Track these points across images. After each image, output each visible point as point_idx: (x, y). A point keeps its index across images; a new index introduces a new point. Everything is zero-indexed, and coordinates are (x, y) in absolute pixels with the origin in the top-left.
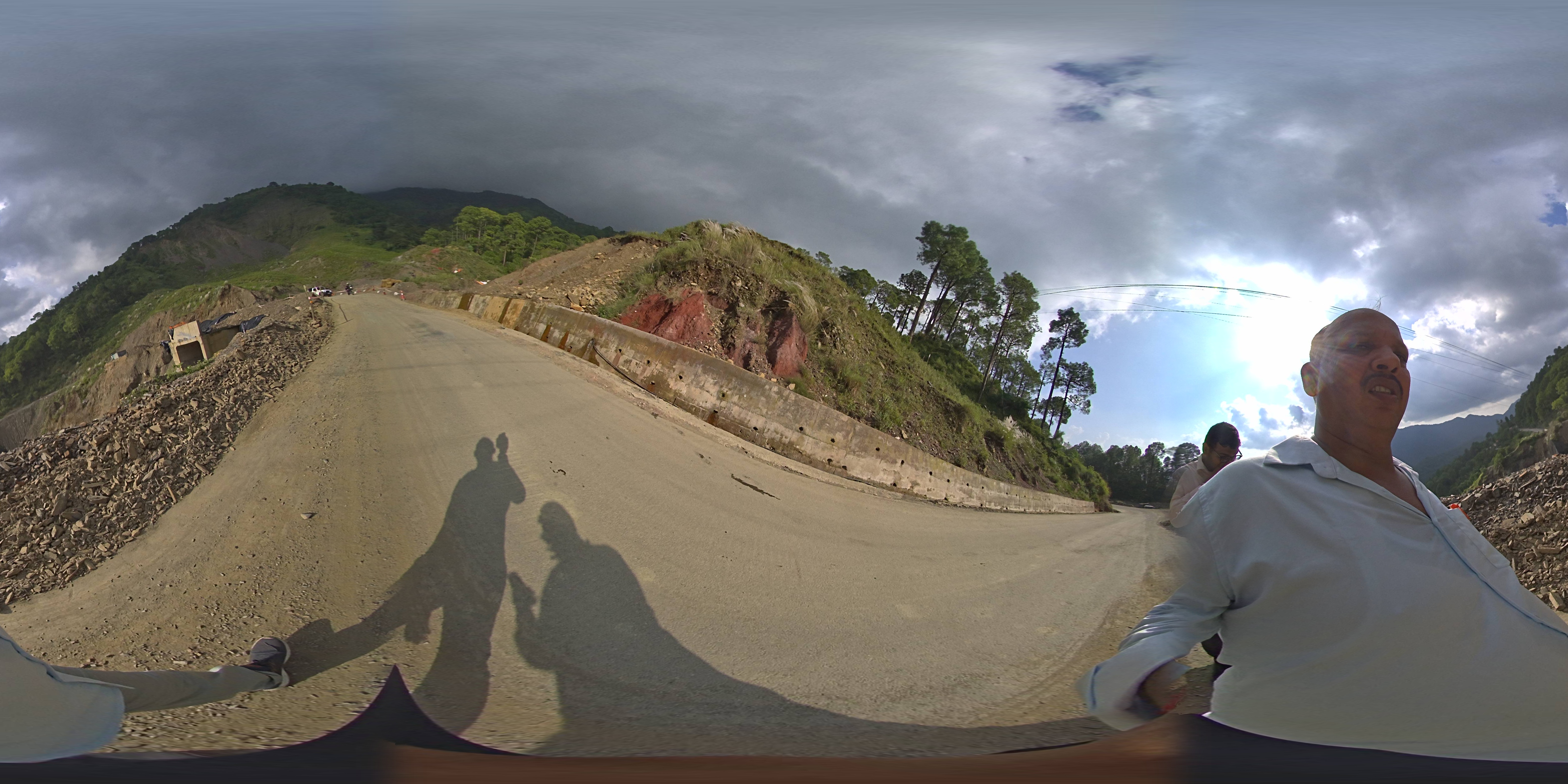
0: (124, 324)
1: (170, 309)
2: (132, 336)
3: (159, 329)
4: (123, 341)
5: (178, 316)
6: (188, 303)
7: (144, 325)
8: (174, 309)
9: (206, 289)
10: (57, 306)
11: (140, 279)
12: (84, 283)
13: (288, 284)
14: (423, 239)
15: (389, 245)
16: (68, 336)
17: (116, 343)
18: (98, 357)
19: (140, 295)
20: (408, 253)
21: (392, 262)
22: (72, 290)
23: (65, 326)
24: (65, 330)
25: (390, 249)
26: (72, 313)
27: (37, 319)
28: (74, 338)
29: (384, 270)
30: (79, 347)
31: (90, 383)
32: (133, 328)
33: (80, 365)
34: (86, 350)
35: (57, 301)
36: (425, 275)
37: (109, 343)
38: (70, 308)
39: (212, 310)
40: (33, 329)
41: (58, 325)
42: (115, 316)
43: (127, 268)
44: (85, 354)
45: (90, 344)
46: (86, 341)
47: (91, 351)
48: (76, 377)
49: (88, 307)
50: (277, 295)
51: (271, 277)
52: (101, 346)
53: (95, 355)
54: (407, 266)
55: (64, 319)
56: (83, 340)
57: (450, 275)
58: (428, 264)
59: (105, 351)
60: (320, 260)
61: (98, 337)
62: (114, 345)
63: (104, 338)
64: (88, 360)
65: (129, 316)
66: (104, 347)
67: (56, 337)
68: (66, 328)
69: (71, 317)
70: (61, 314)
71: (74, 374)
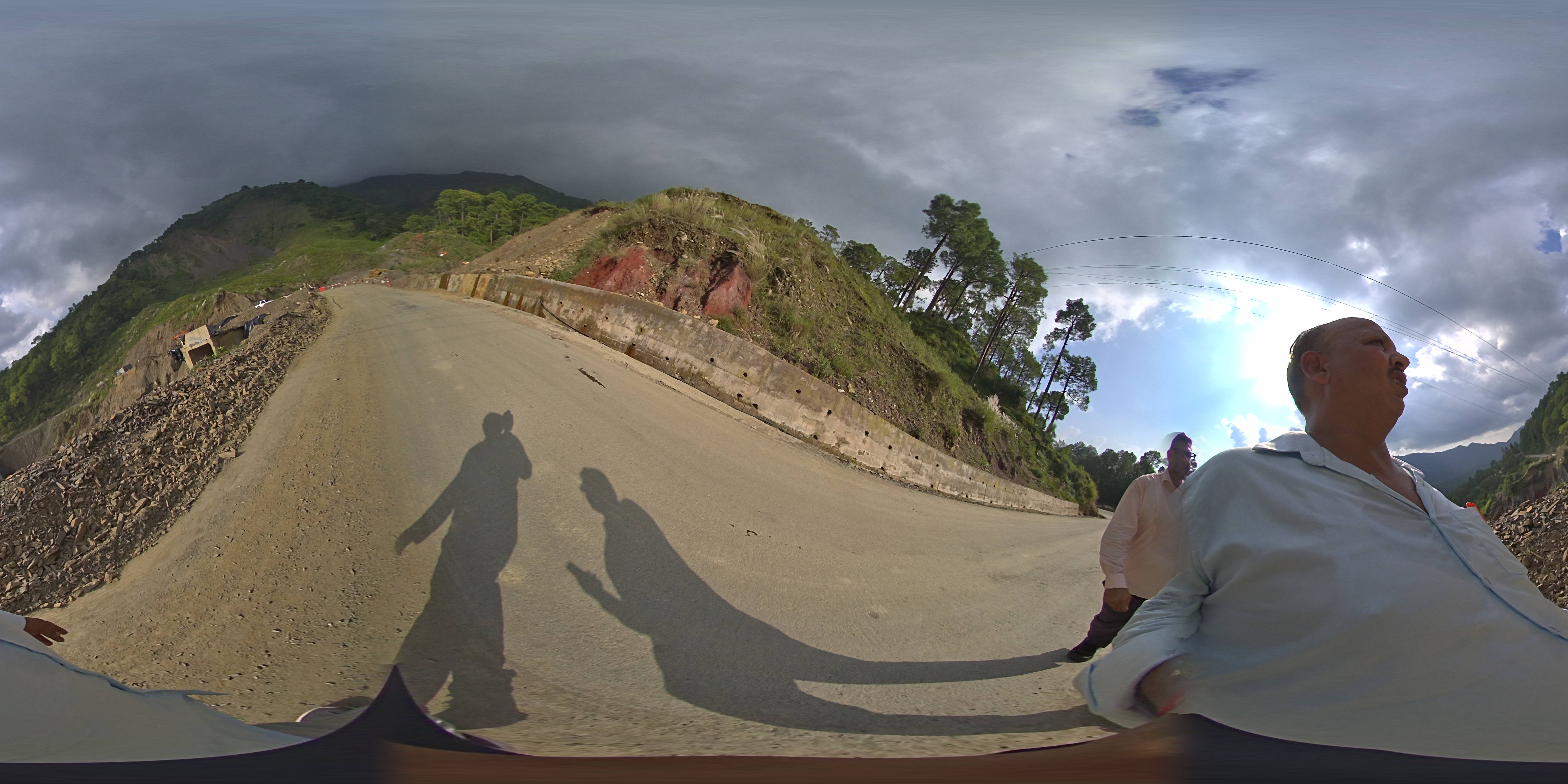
0: (124, 341)
1: (168, 320)
2: (134, 351)
3: (159, 341)
4: (125, 357)
5: (177, 326)
6: (185, 313)
7: (143, 339)
8: (172, 320)
9: (200, 298)
10: (55, 329)
11: (134, 295)
12: (79, 304)
13: (278, 285)
14: (405, 226)
15: (372, 236)
16: (70, 357)
17: (118, 359)
18: (102, 374)
19: (135, 311)
20: (391, 241)
21: (377, 252)
22: (68, 312)
23: (66, 347)
24: (67, 351)
25: (373, 239)
26: (72, 334)
27: (37, 342)
28: (76, 358)
29: (370, 261)
30: (82, 367)
31: (101, 398)
32: (133, 343)
33: (84, 384)
34: (89, 369)
35: (53, 324)
36: (411, 262)
37: (111, 360)
38: (70, 329)
39: (210, 317)
40: (34, 352)
41: (59, 347)
42: (113, 334)
43: (120, 286)
44: (88, 373)
45: (92, 363)
46: (88, 361)
47: (94, 370)
48: (81, 396)
49: (87, 327)
50: (270, 296)
51: (261, 279)
52: (103, 363)
53: (98, 373)
54: (392, 255)
55: (65, 340)
56: (85, 360)
57: (436, 259)
58: (413, 251)
59: (108, 368)
60: (306, 257)
61: (100, 356)
62: (117, 361)
63: (105, 357)
64: (92, 378)
65: (128, 332)
66: (107, 364)
67: (58, 358)
68: (67, 349)
69: (71, 337)
70: (60, 336)
71: (79, 393)
